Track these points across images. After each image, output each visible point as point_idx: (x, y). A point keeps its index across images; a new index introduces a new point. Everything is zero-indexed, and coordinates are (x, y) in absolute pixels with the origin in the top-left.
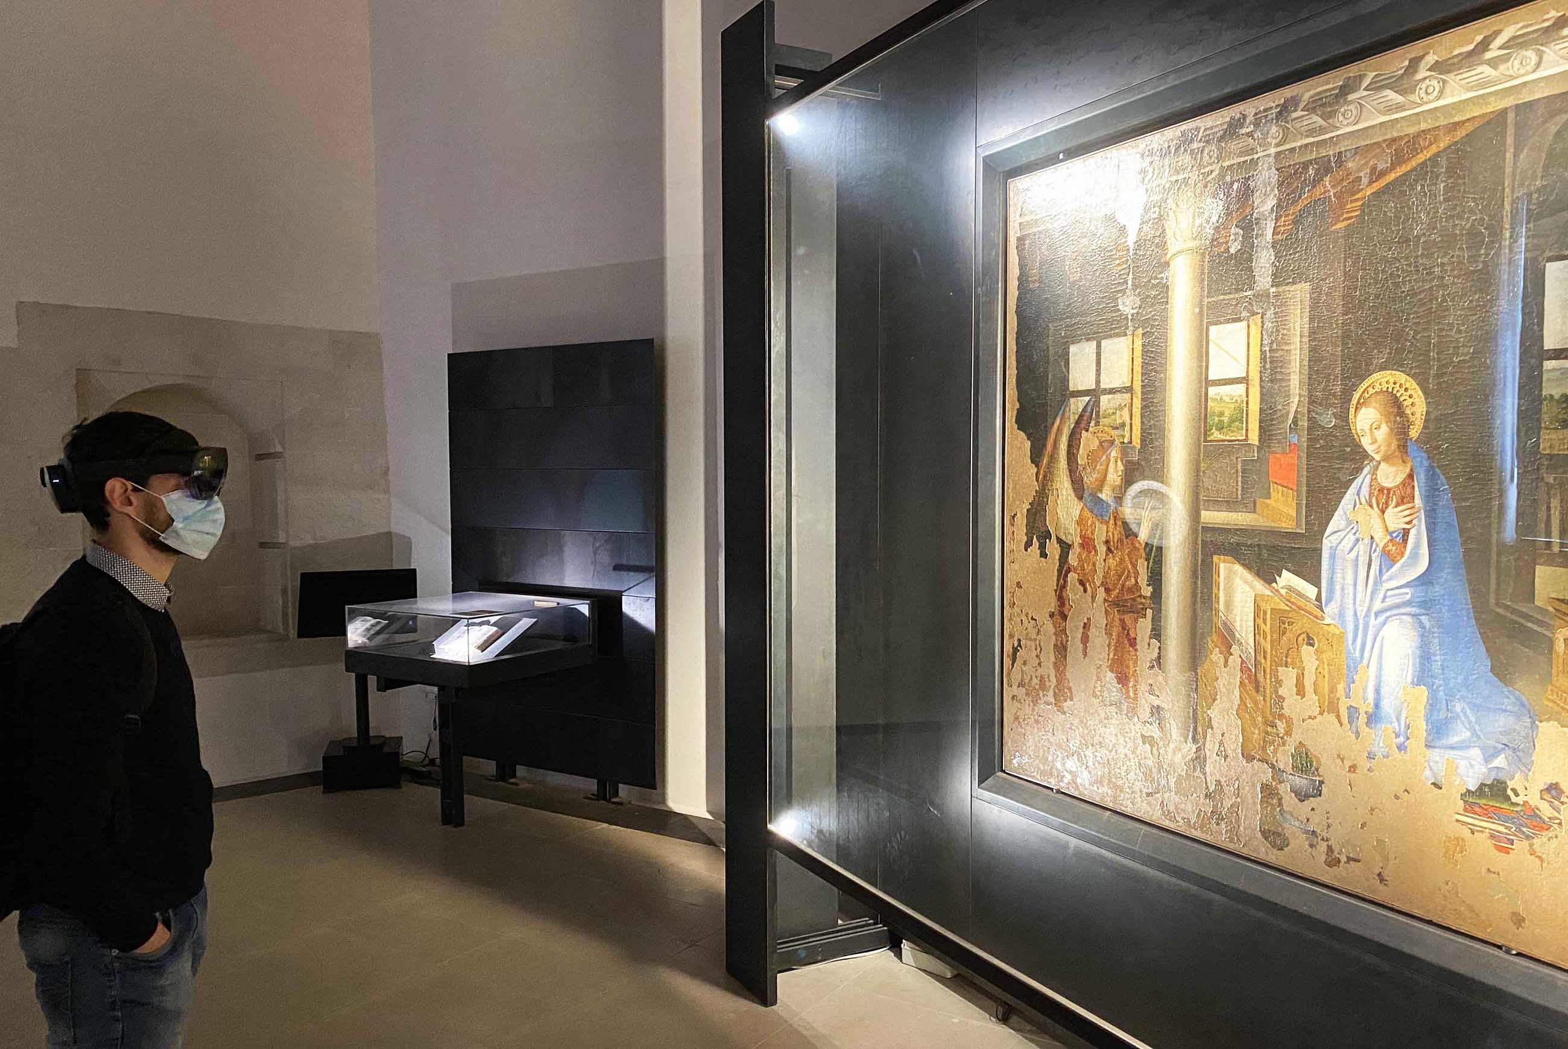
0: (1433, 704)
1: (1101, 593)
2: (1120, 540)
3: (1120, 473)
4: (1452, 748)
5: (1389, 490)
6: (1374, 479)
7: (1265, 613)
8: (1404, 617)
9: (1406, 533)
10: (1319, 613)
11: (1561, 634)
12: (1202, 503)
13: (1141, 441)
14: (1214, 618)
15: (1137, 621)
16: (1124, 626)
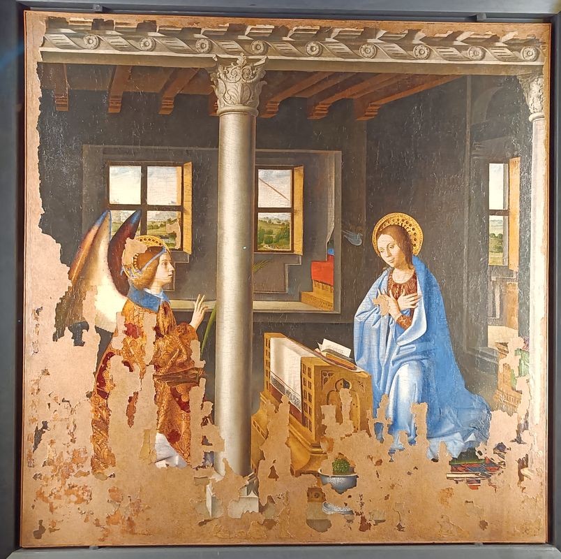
0: (430, 411)
1: (151, 370)
2: (170, 327)
3: (171, 273)
4: (443, 436)
5: (400, 285)
6: (390, 279)
7: (309, 369)
8: (412, 362)
9: (412, 311)
10: (352, 366)
11: (501, 362)
12: (253, 295)
13: (193, 249)
14: (266, 379)
15: (189, 389)
16: (175, 394)
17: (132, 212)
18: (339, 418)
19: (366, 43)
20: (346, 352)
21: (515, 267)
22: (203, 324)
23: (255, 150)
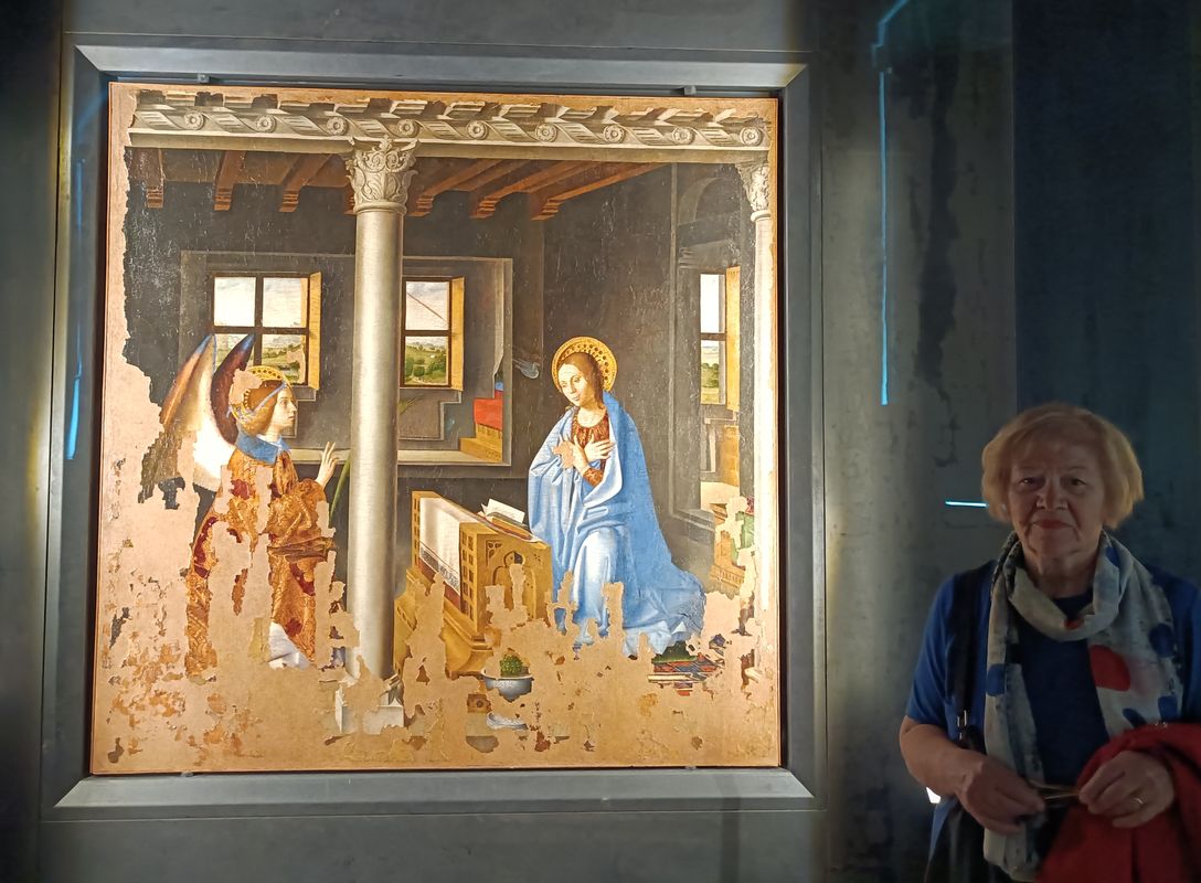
0: (627, 593)
1: (265, 540)
2: (290, 484)
3: (292, 415)
4: (644, 625)
5: (588, 429)
6: (575, 422)
7: (471, 539)
8: (603, 529)
9: (603, 462)
10: (526, 534)
11: (718, 529)
12: (398, 444)
13: (322, 383)
14: (414, 551)
15: (314, 565)
16: (295, 572)
17: (242, 336)
18: (509, 602)
19: (543, 122)
20: (518, 516)
21: (734, 406)
22: (333, 480)
23: (402, 257)
